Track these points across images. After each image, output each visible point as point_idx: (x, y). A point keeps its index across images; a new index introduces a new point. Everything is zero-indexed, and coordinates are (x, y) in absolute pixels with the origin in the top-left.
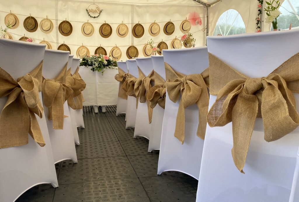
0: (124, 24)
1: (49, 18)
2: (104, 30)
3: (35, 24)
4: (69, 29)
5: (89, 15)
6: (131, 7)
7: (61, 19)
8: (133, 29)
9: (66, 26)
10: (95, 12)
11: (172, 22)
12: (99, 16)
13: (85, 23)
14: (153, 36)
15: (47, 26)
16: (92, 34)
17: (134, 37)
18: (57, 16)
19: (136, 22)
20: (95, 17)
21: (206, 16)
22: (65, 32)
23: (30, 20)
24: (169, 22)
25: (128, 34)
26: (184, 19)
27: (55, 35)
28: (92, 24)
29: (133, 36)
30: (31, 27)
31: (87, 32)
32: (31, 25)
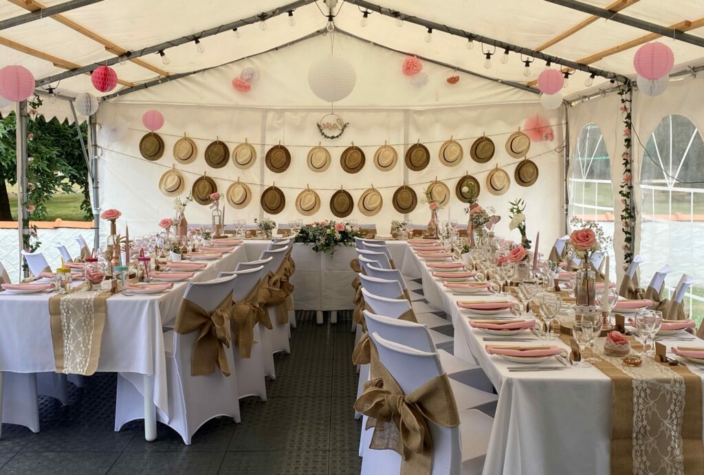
0: (390, 147)
1: (249, 142)
2: (349, 160)
3: (224, 154)
4: (284, 159)
5: (323, 134)
6: (403, 113)
7: (271, 142)
8: (407, 154)
9: (279, 155)
10: (334, 127)
11: (489, 137)
12: (340, 135)
13: (315, 148)
14: (447, 166)
15: (244, 155)
16: (327, 168)
17: (409, 170)
18: (263, 138)
19: (413, 140)
20: (333, 138)
21: (564, 122)
22: (277, 165)
23: (216, 148)
24: (482, 138)
25: (397, 165)
26: (515, 130)
27: (259, 172)
28: (327, 148)
29: (406, 167)
30: (216, 159)
31: (318, 165)
32: (218, 155)
